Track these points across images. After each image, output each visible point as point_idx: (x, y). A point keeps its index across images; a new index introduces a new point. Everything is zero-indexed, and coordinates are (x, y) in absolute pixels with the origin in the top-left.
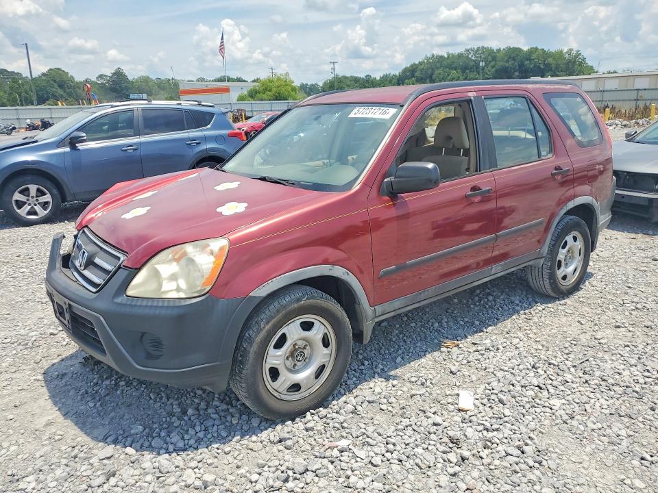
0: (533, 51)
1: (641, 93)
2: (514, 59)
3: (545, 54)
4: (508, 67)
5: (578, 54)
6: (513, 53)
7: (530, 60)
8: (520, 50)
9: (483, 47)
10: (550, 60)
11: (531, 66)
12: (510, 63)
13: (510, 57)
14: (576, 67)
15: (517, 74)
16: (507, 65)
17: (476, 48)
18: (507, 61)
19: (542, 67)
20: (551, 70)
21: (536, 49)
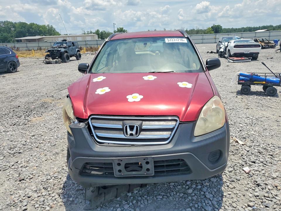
0: (32, 24)
1: (87, 42)
2: (24, 27)
3: (38, 26)
4: (22, 31)
5: (52, 27)
6: (23, 25)
7: (32, 28)
8: (26, 24)
9: (7, 21)
10: (41, 29)
11: (33, 31)
12: (23, 29)
13: (22, 27)
14: (52, 32)
15: (27, 34)
16: (22, 30)
17: (3, 21)
18: (21, 28)
19: (38, 31)
20: (42, 33)
21: (34, 24)
